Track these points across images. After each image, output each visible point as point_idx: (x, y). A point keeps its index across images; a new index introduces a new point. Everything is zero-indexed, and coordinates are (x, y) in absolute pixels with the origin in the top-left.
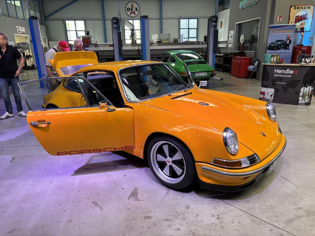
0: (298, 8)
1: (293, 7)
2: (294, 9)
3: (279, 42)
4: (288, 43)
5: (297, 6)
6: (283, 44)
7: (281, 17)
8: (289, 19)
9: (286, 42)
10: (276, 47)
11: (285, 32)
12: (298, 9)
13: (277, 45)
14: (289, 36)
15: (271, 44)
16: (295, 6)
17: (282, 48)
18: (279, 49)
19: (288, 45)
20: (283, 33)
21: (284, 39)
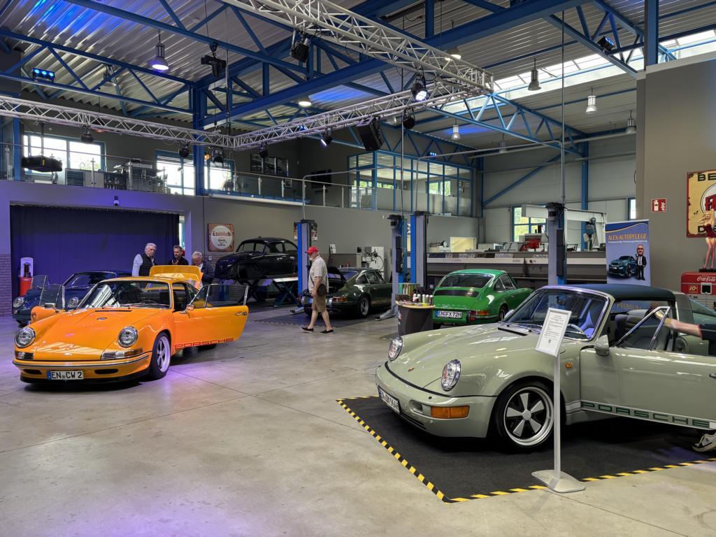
0: (709, 177)
1: (696, 176)
2: (699, 180)
3: (625, 261)
4: (641, 264)
5: (706, 174)
6: (633, 266)
7: (664, 201)
8: (689, 204)
9: (637, 262)
10: (622, 271)
11: (632, 240)
12: (709, 179)
13: (622, 268)
14: (640, 247)
15: (613, 264)
16: (699, 174)
17: (633, 275)
18: (626, 277)
19: (641, 268)
20: (630, 240)
21: (633, 254)
